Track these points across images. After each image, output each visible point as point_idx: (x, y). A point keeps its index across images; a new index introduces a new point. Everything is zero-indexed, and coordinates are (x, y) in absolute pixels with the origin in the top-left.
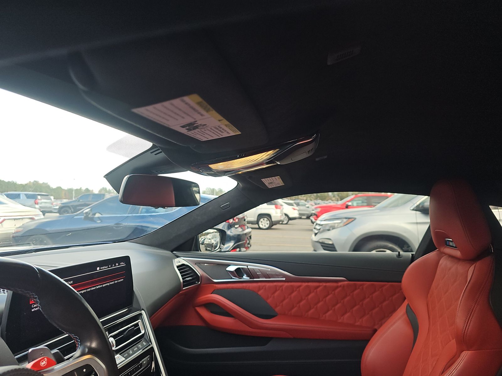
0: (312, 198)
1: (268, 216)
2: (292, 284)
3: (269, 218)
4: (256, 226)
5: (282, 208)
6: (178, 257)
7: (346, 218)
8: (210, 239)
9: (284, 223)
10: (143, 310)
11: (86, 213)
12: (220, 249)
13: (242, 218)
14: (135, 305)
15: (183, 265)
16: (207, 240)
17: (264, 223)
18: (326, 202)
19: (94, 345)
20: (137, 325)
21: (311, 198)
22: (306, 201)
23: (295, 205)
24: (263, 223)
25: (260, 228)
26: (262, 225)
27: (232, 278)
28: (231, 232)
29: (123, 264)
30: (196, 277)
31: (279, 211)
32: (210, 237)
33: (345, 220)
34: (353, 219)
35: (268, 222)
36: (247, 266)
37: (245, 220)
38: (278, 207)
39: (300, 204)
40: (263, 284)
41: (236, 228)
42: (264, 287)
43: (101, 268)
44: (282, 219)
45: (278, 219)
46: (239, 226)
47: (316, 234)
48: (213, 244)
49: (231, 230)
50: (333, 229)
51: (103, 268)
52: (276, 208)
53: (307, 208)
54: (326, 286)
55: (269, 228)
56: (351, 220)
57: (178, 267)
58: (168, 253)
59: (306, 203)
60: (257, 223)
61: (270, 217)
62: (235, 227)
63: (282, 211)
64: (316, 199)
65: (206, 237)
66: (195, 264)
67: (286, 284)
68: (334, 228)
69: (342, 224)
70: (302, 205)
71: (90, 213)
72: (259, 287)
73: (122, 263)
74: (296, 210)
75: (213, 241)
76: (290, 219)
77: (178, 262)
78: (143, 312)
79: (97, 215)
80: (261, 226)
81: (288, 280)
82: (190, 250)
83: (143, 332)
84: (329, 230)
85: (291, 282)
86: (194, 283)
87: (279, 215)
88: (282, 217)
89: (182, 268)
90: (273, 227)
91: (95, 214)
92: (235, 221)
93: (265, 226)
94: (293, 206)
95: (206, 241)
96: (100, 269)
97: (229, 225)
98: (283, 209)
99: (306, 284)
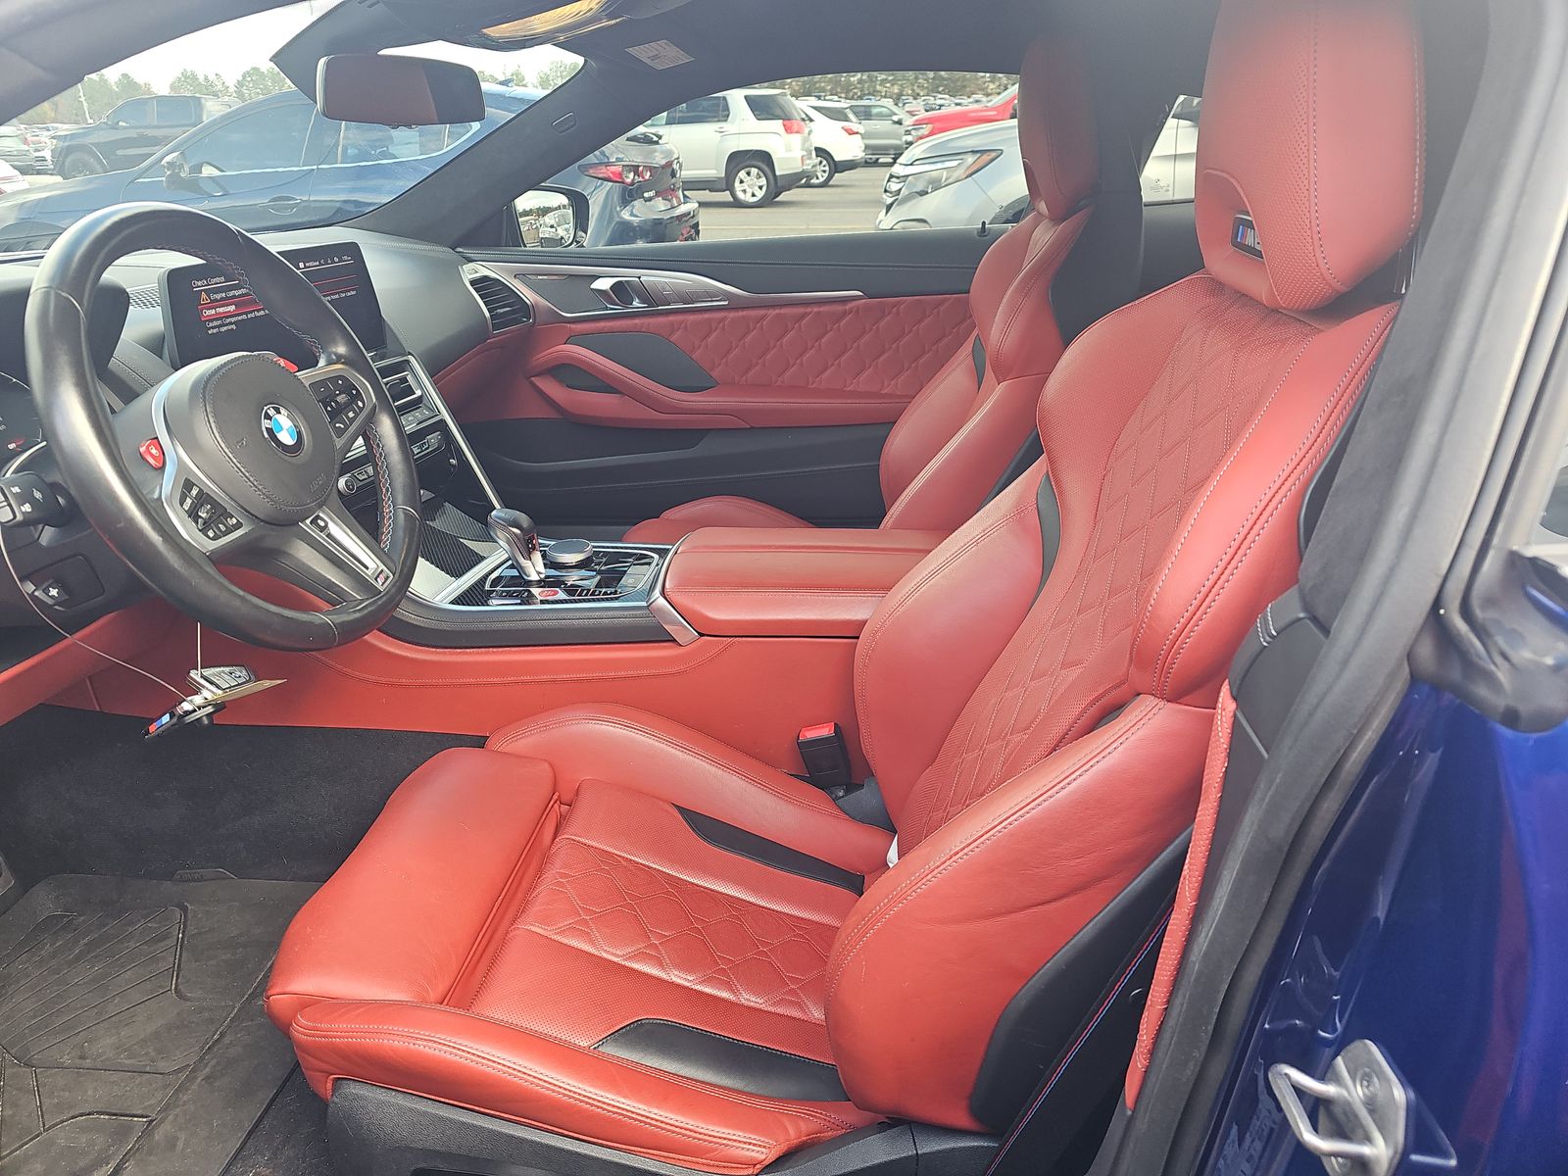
0: (921, 87)
1: (763, 159)
2: (745, 313)
3: (766, 168)
4: (726, 196)
5: (806, 131)
6: (470, 260)
7: (974, 152)
8: (552, 227)
9: (814, 181)
10: (410, 354)
11: (170, 164)
12: (578, 242)
13: (663, 167)
14: (390, 346)
15: (485, 278)
16: (546, 229)
17: (751, 186)
18: (965, 101)
19: (342, 349)
20: (404, 380)
21: (918, 91)
22: (897, 99)
23: (851, 116)
24: (745, 186)
25: (738, 204)
26: (744, 191)
27: (606, 309)
28: (632, 215)
29: (347, 260)
30: (523, 309)
31: (795, 140)
32: (552, 222)
33: (970, 159)
34: (993, 154)
35: (763, 181)
36: (639, 278)
37: (673, 174)
38: (795, 128)
39: (875, 111)
40: (680, 317)
41: (650, 199)
42: (683, 325)
43: (307, 264)
44: (808, 165)
45: (796, 167)
46: (657, 194)
47: (889, 207)
48: (562, 238)
49: (633, 206)
50: (935, 189)
51: (311, 264)
52: (788, 130)
53: (897, 126)
54: (819, 312)
55: (769, 201)
56: (986, 158)
57: (473, 283)
58: (443, 252)
59: (895, 109)
60: (729, 186)
61: (768, 165)
62: (643, 197)
63: (805, 140)
64: (933, 90)
65: (542, 222)
66: (515, 276)
67: (732, 314)
68: (937, 185)
69: (960, 173)
70: (881, 116)
71: (181, 166)
72: (672, 324)
73: (345, 258)
74: (857, 133)
75: (561, 232)
76: (837, 167)
77: (470, 271)
78: (410, 357)
79: (208, 171)
80: (741, 195)
81: (735, 304)
82: (495, 243)
83: (418, 393)
84: (924, 193)
85: (743, 308)
86: (517, 322)
87: (798, 153)
88: (808, 162)
89: (482, 284)
90: (783, 197)
91: (198, 169)
92: (641, 179)
93: (753, 195)
94: (847, 120)
95: (543, 232)
96: (305, 267)
97: (624, 190)
98: (810, 133)
99: (777, 311)
